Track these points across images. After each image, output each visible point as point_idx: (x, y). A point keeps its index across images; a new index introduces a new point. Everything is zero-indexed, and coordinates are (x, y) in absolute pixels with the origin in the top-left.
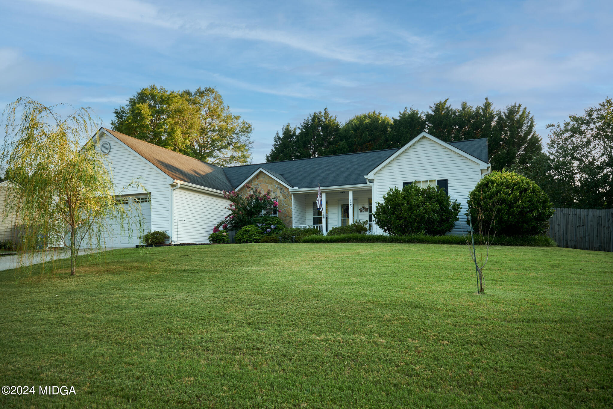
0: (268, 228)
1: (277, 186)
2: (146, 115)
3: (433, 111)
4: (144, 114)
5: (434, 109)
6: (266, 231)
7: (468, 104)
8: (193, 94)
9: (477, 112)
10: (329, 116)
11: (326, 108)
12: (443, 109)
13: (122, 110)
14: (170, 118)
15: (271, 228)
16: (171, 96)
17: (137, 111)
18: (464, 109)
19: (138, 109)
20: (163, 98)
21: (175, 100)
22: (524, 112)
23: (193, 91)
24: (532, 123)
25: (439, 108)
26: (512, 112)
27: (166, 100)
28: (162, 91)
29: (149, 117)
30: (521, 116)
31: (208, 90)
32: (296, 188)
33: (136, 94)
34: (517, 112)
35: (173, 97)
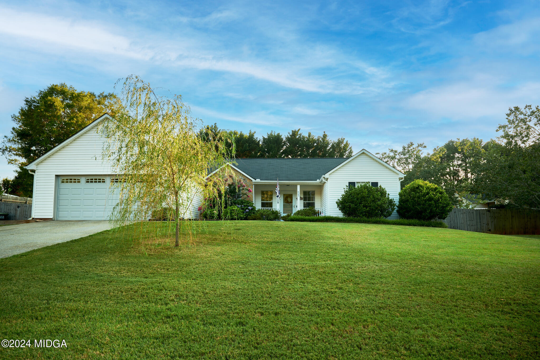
0: (247, 209)
1: (241, 177)
2: (59, 108)
3: (290, 135)
4: (57, 106)
5: (291, 134)
6: (245, 211)
7: (312, 134)
8: (97, 96)
9: (318, 140)
10: (218, 130)
11: (216, 123)
12: (298, 135)
13: (33, 99)
14: (81, 113)
15: (248, 209)
16: (82, 95)
17: (49, 103)
18: (309, 136)
19: (50, 100)
20: (74, 95)
21: (85, 99)
22: (347, 143)
23: (97, 94)
24: (351, 150)
25: (294, 133)
26: (340, 142)
27: (76, 97)
28: (71, 89)
29: (61, 109)
30: (345, 145)
31: (111, 95)
32: (258, 180)
33: (46, 88)
34: (342, 142)
35: (83, 96)
